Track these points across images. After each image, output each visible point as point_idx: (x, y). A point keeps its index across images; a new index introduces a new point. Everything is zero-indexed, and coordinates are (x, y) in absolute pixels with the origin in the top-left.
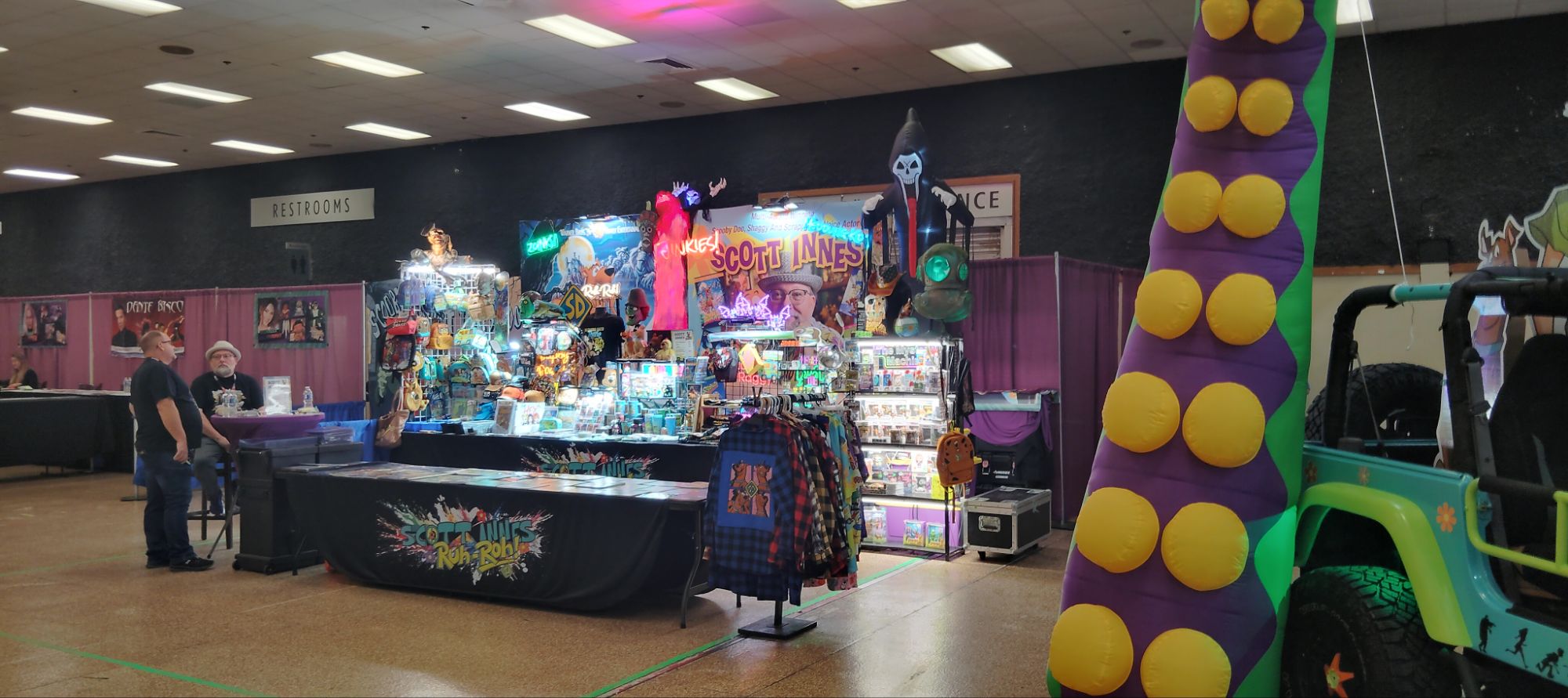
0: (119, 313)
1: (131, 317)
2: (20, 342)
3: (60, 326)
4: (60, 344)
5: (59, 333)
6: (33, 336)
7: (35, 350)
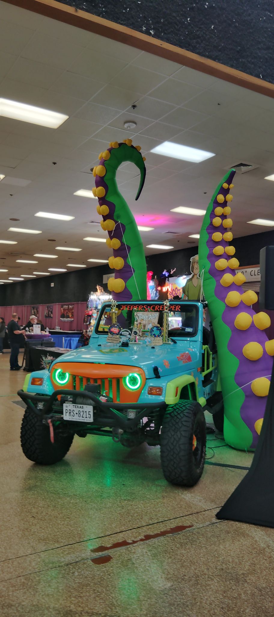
0: (62, 309)
1: (64, 310)
2: (45, 317)
3: (52, 313)
4: (51, 317)
5: (52, 315)
6: (47, 315)
7: (47, 319)
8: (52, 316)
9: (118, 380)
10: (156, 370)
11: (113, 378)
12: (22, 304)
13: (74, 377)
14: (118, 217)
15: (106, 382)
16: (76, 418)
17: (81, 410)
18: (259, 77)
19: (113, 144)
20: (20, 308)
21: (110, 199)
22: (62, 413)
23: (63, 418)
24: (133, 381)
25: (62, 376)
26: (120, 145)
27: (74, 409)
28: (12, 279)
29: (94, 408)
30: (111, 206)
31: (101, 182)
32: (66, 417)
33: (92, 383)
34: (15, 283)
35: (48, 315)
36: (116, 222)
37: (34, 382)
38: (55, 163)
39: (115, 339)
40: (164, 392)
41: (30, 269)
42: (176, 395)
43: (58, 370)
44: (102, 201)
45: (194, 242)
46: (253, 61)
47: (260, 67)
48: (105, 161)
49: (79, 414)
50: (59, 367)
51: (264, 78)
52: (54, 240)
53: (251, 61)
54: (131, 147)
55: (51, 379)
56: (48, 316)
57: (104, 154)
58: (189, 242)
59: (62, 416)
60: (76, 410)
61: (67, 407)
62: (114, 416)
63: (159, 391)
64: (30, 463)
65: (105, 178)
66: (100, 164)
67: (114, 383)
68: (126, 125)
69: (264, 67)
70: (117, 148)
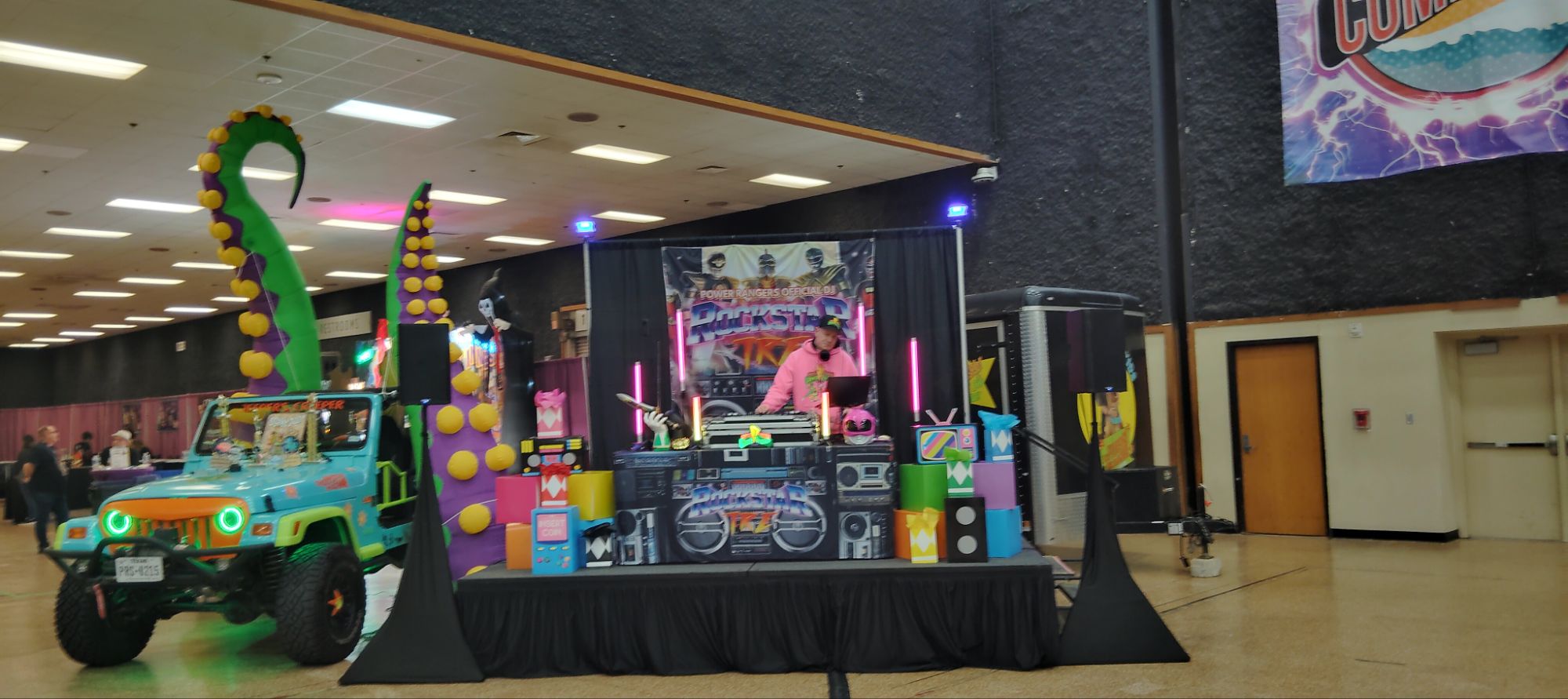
3: (175, 418)
8: (176, 424)
9: (207, 519)
10: (268, 501)
11: (200, 517)
12: (98, 398)
13: (137, 521)
14: (251, 243)
15: (189, 526)
16: (137, 578)
17: (144, 565)
18: (467, 34)
19: (234, 114)
20: (92, 409)
21: (232, 211)
22: (114, 574)
23: (115, 581)
24: (231, 519)
25: (119, 522)
26: (249, 115)
27: (132, 565)
28: (67, 336)
29: (165, 562)
30: (236, 225)
31: (212, 181)
32: (122, 578)
33: (166, 527)
34: (78, 346)
35: (167, 422)
36: (247, 252)
37: (72, 533)
38: (133, 125)
39: (222, 461)
40: (274, 529)
41: (115, 310)
42: (295, 533)
43: (111, 512)
44: (219, 215)
45: (504, 250)
46: (454, 8)
47: (469, 17)
48: (220, 145)
49: (141, 570)
50: (118, 508)
51: (477, 35)
52: (167, 250)
53: (451, 8)
54: (270, 119)
55: (101, 527)
56: (166, 427)
57: (216, 132)
58: (491, 250)
59: (114, 578)
60: (137, 566)
61: (120, 563)
62: (196, 570)
63: (269, 528)
64: (75, 666)
65: (221, 176)
66: (210, 151)
67: (201, 525)
68: (262, 79)
69: (477, 16)
70: (242, 123)
